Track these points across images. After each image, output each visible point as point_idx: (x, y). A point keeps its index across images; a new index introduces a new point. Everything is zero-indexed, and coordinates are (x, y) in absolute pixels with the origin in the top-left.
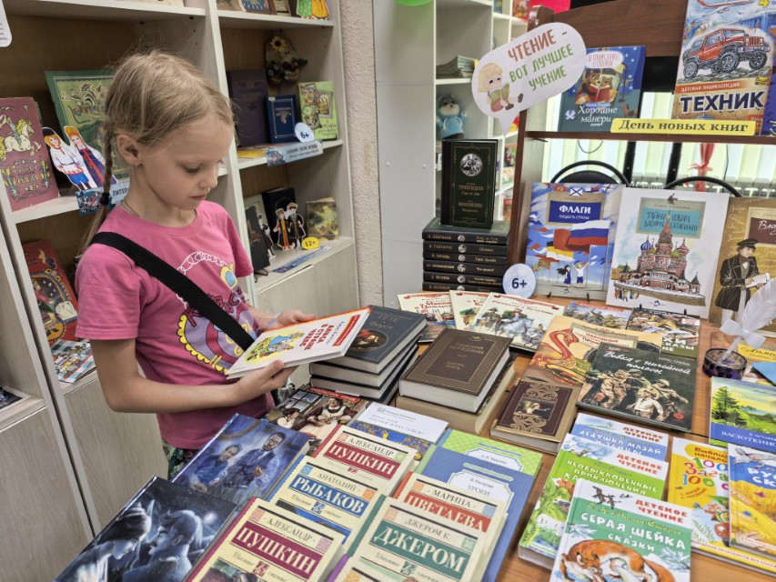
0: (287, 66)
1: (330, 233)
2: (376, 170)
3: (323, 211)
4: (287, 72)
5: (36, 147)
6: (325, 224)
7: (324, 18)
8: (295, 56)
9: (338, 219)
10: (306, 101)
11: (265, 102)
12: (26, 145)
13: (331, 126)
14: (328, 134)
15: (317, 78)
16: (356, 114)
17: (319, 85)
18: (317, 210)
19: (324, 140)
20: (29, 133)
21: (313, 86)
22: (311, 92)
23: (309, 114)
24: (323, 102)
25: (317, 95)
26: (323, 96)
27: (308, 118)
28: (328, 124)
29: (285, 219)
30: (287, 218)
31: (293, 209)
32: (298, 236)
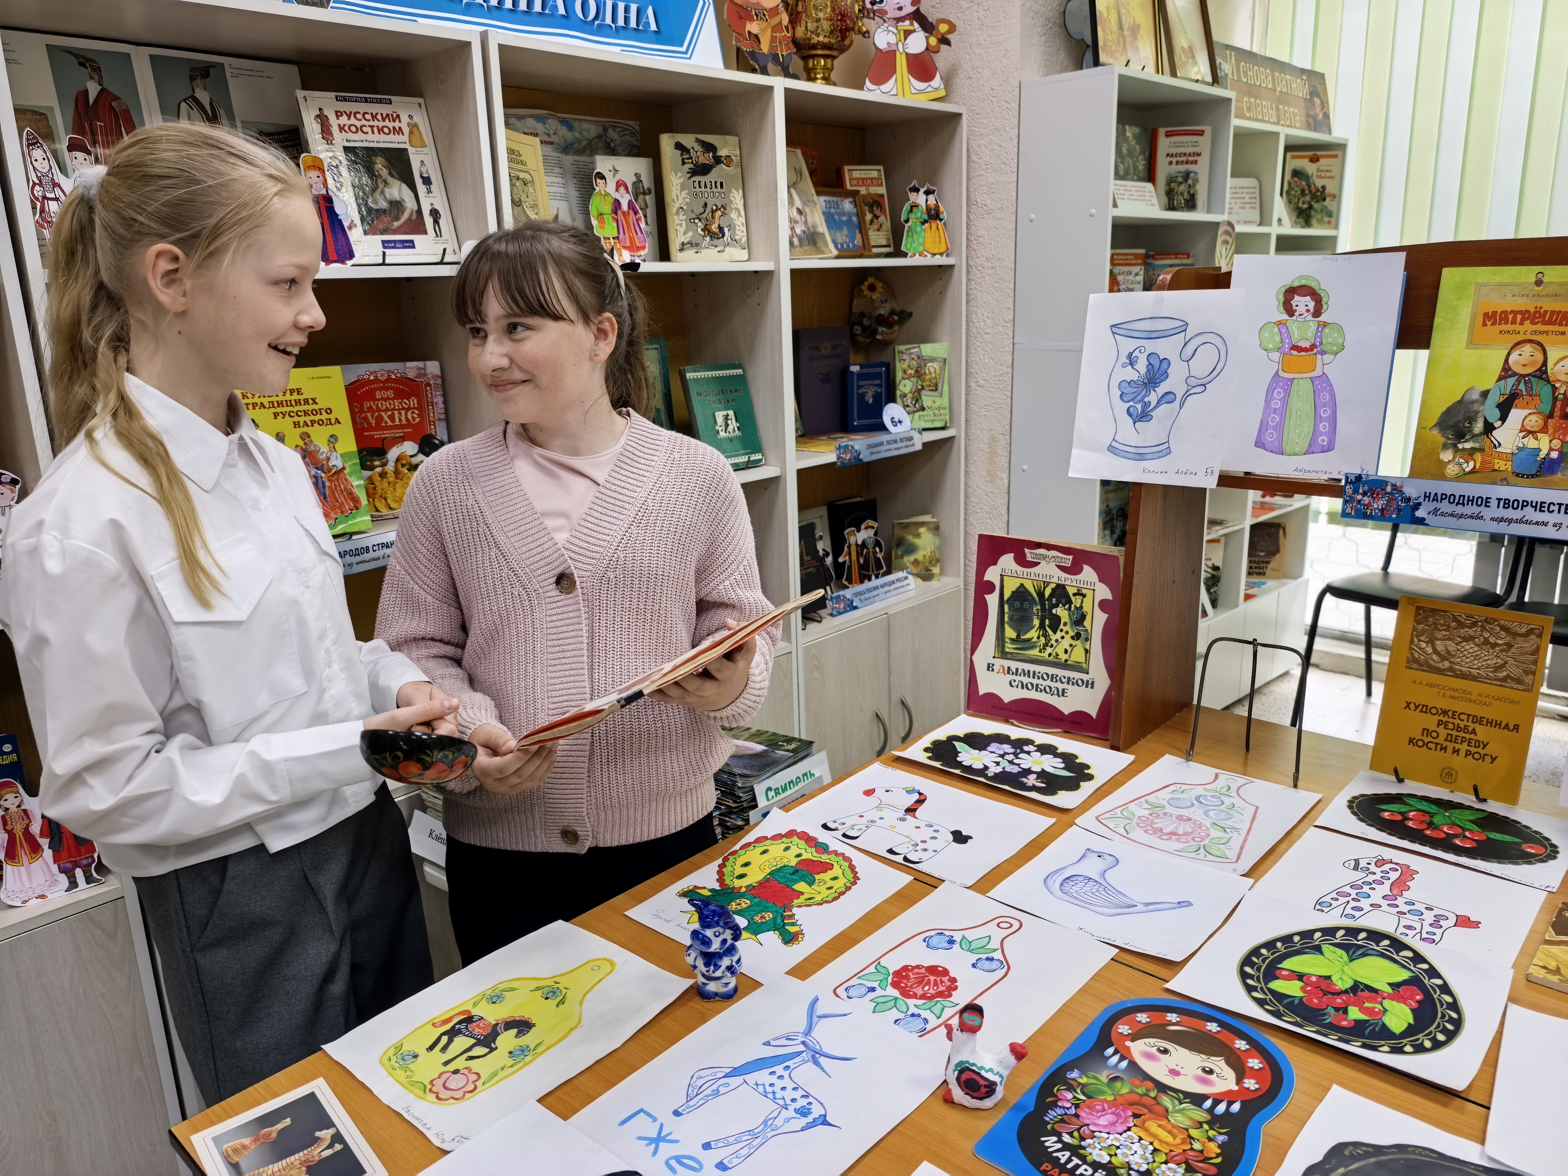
0: (883, 321)
1: (927, 570)
2: (1005, 476)
3: (918, 536)
4: (880, 329)
6: (919, 556)
7: (941, 254)
8: (894, 305)
9: (941, 548)
10: (905, 372)
11: (845, 372)
13: (939, 408)
14: (932, 421)
15: (926, 339)
16: (980, 392)
17: (927, 349)
18: (910, 534)
19: (925, 430)
21: (917, 350)
22: (913, 359)
23: (907, 390)
24: (930, 373)
25: (922, 364)
26: (931, 364)
27: (905, 396)
28: (934, 405)
29: (857, 545)
30: (860, 542)
31: (869, 530)
32: (873, 571)
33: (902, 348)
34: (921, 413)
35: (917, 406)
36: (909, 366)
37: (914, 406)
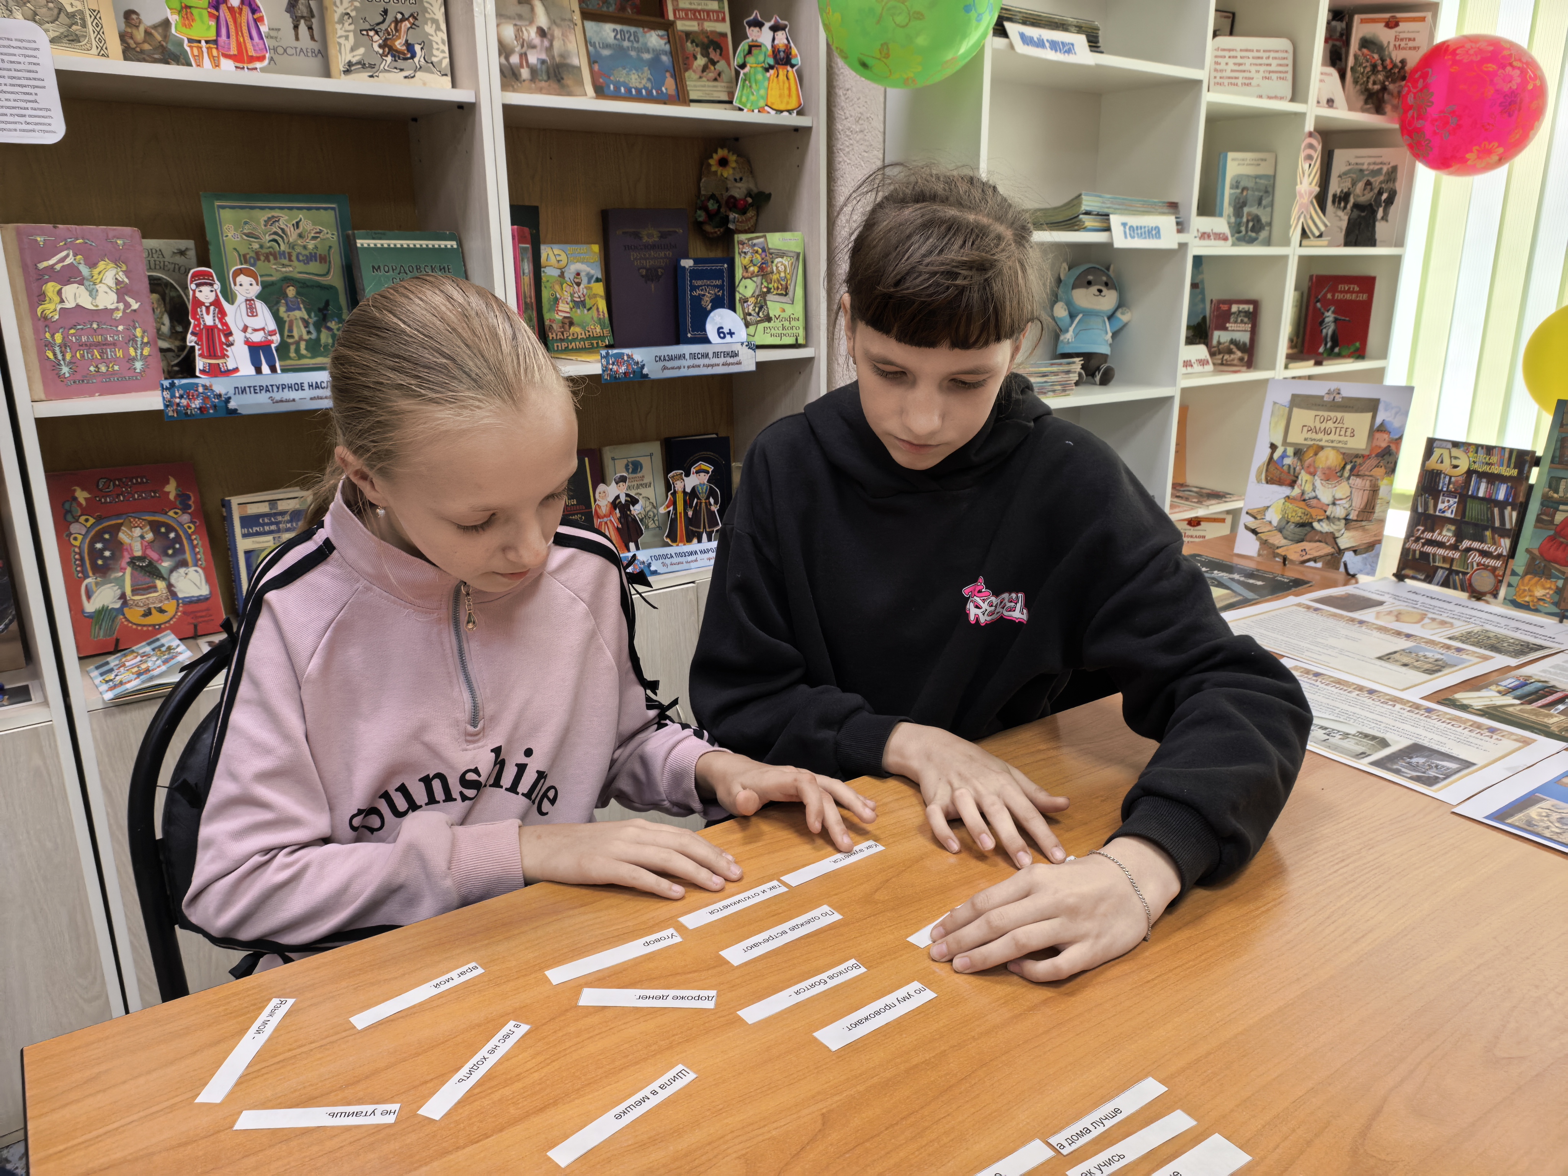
5: (127, 305)
7: (791, 111)
10: (746, 268)
11: (674, 268)
12: (107, 299)
13: (790, 319)
14: (781, 336)
15: (774, 226)
17: (775, 240)
19: (769, 346)
20: (118, 282)
21: (762, 240)
22: (757, 252)
23: (748, 293)
24: (779, 272)
25: (768, 259)
26: (780, 259)
27: (746, 301)
28: (783, 315)
29: (684, 492)
30: (688, 490)
31: (702, 474)
32: (704, 527)
33: (743, 237)
34: (766, 324)
35: (761, 314)
36: (751, 261)
37: (758, 314)
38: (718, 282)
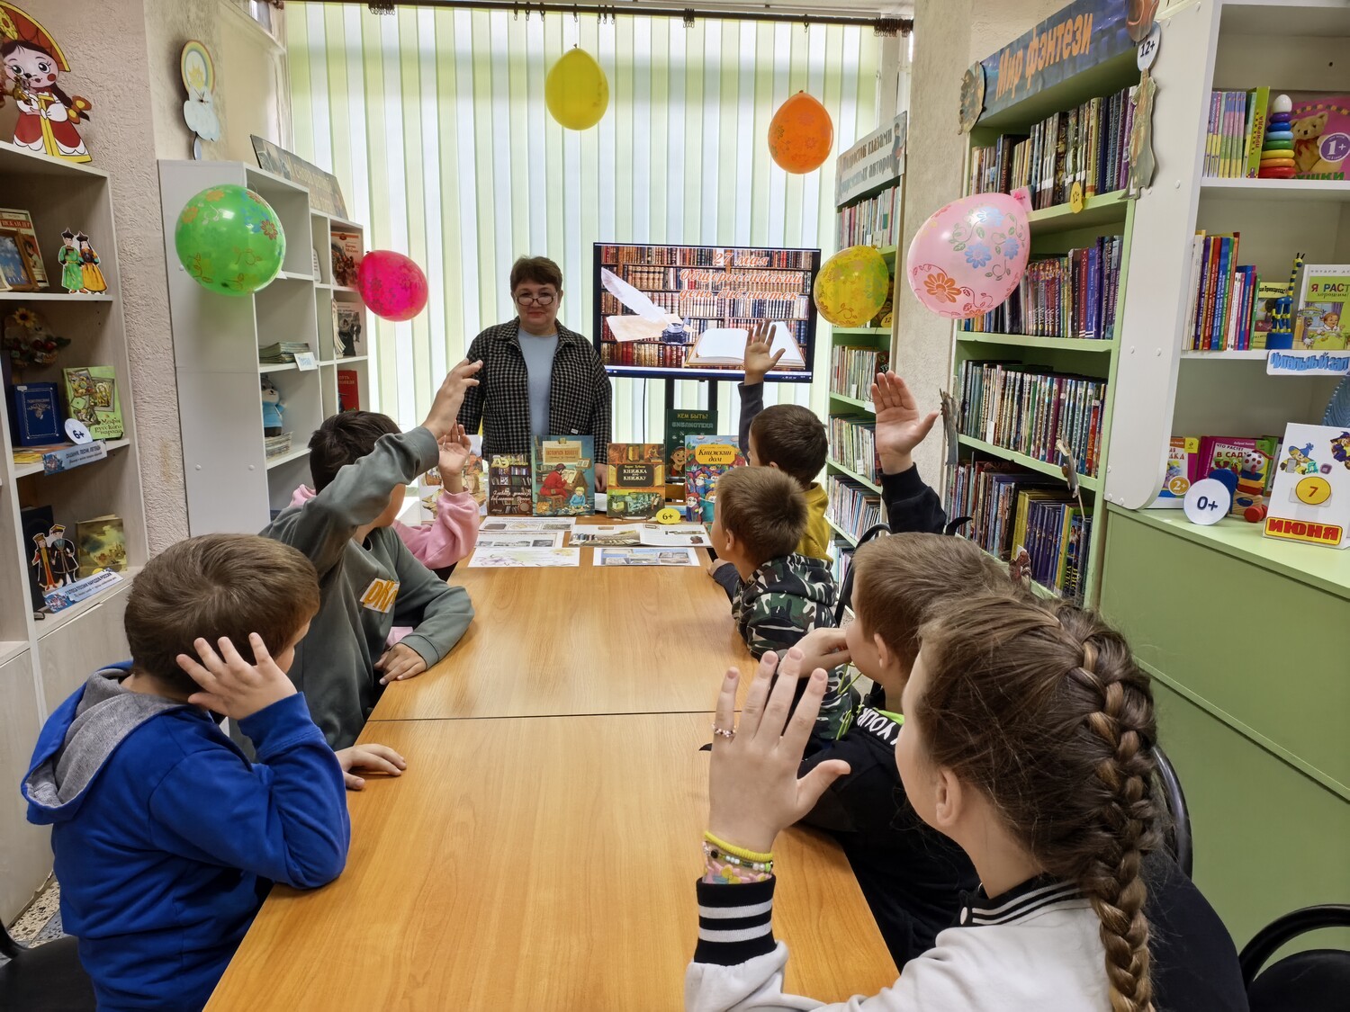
0: (38, 346)
1: (115, 562)
2: (180, 475)
3: (103, 533)
4: (39, 354)
6: (105, 551)
7: (101, 292)
8: (52, 333)
9: (125, 542)
10: (76, 391)
13: (113, 422)
14: (108, 433)
15: (91, 362)
16: (147, 407)
17: (95, 371)
18: (95, 532)
21: (85, 372)
22: (82, 379)
23: (80, 407)
24: (101, 392)
25: (92, 383)
26: (100, 384)
27: (79, 412)
28: (108, 419)
29: (46, 548)
30: (49, 546)
31: (58, 533)
32: (66, 570)
33: (71, 370)
34: (97, 426)
35: (92, 420)
36: (80, 386)
37: (90, 420)
38: (48, 400)
